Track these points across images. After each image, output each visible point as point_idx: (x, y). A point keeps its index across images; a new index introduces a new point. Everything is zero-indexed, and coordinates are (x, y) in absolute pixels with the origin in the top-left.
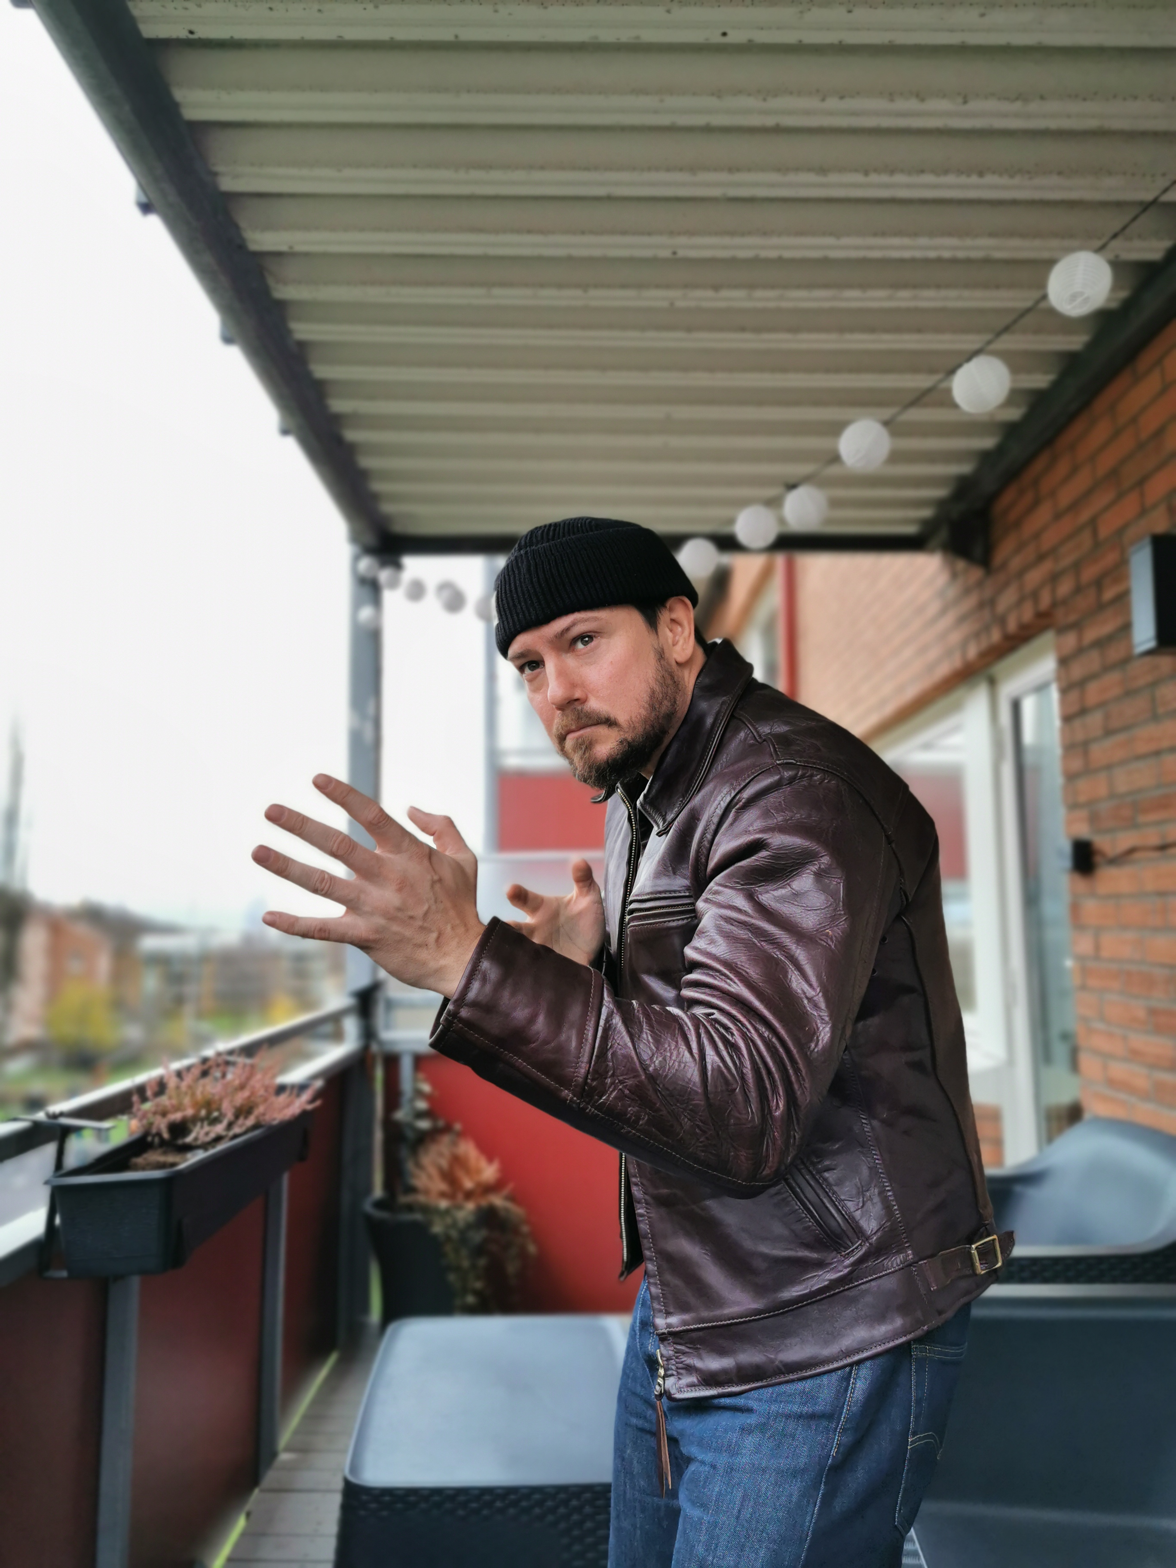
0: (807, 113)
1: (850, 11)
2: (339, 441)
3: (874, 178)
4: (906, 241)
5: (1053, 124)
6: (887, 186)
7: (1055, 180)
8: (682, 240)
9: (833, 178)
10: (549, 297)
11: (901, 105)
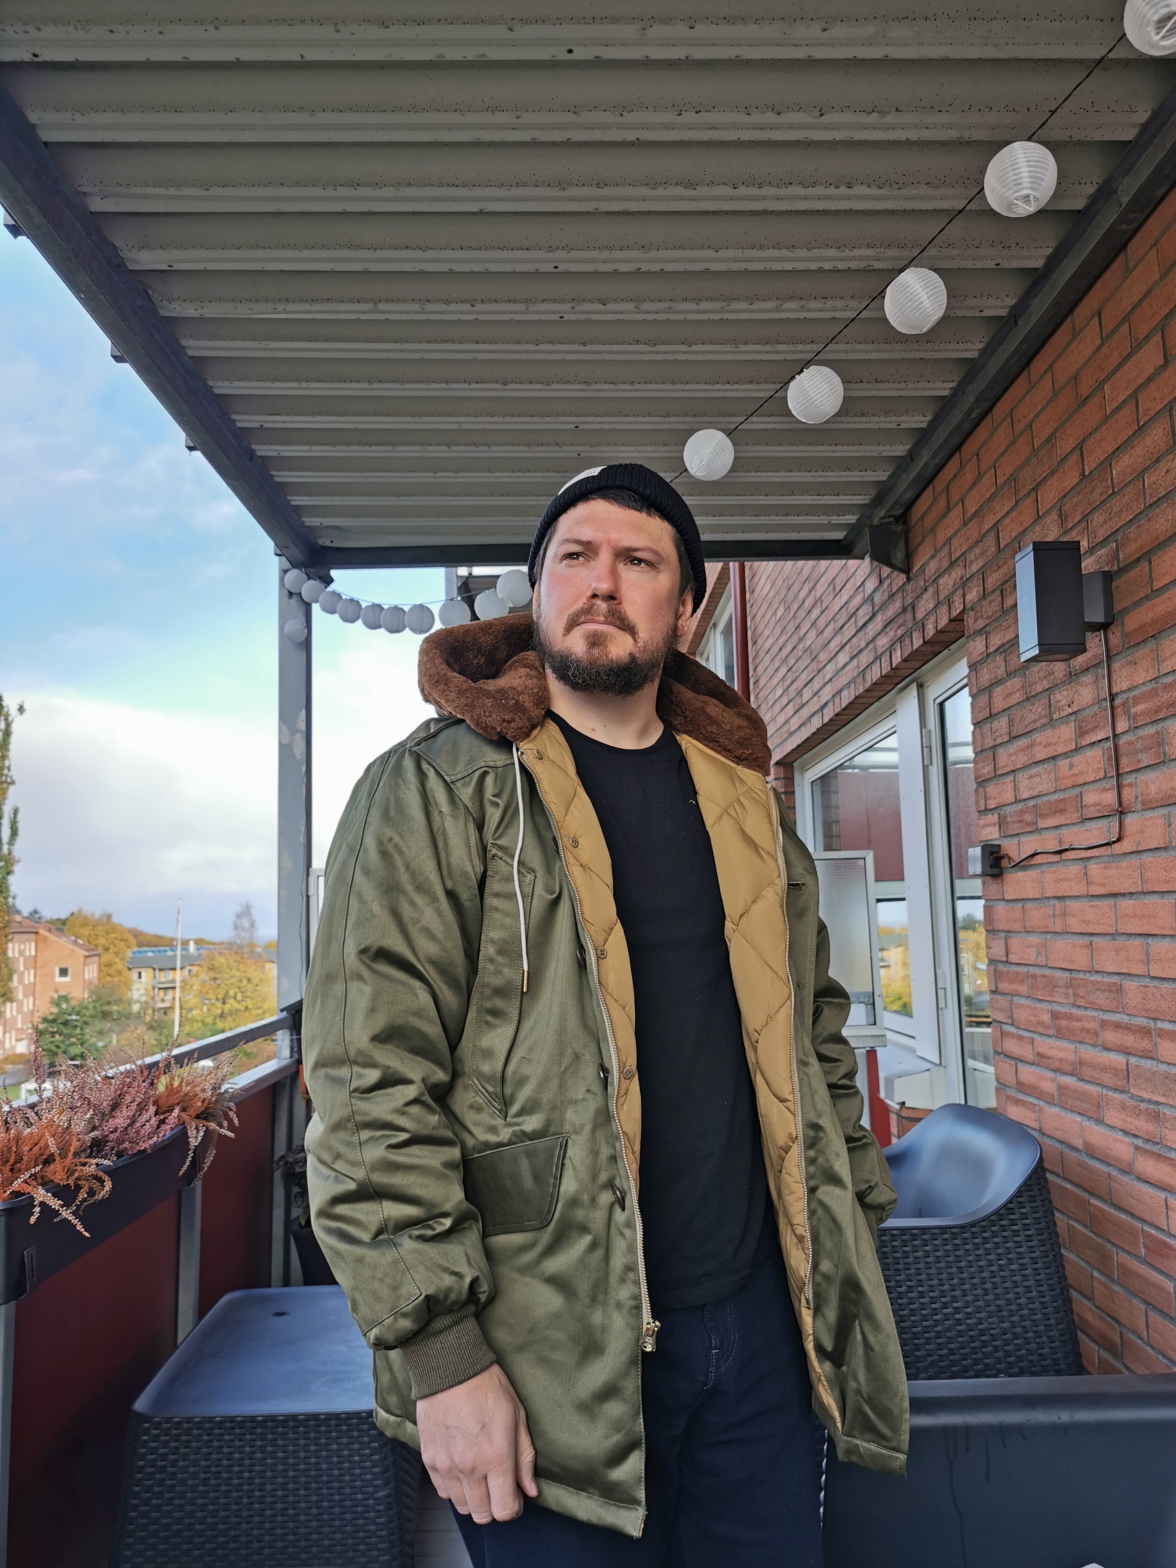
0: (666, 127)
1: (692, 28)
2: (252, 455)
3: (742, 191)
4: (785, 253)
5: (913, 135)
6: (758, 199)
7: (923, 190)
8: (560, 254)
9: (701, 191)
10: (436, 311)
11: (757, 118)
